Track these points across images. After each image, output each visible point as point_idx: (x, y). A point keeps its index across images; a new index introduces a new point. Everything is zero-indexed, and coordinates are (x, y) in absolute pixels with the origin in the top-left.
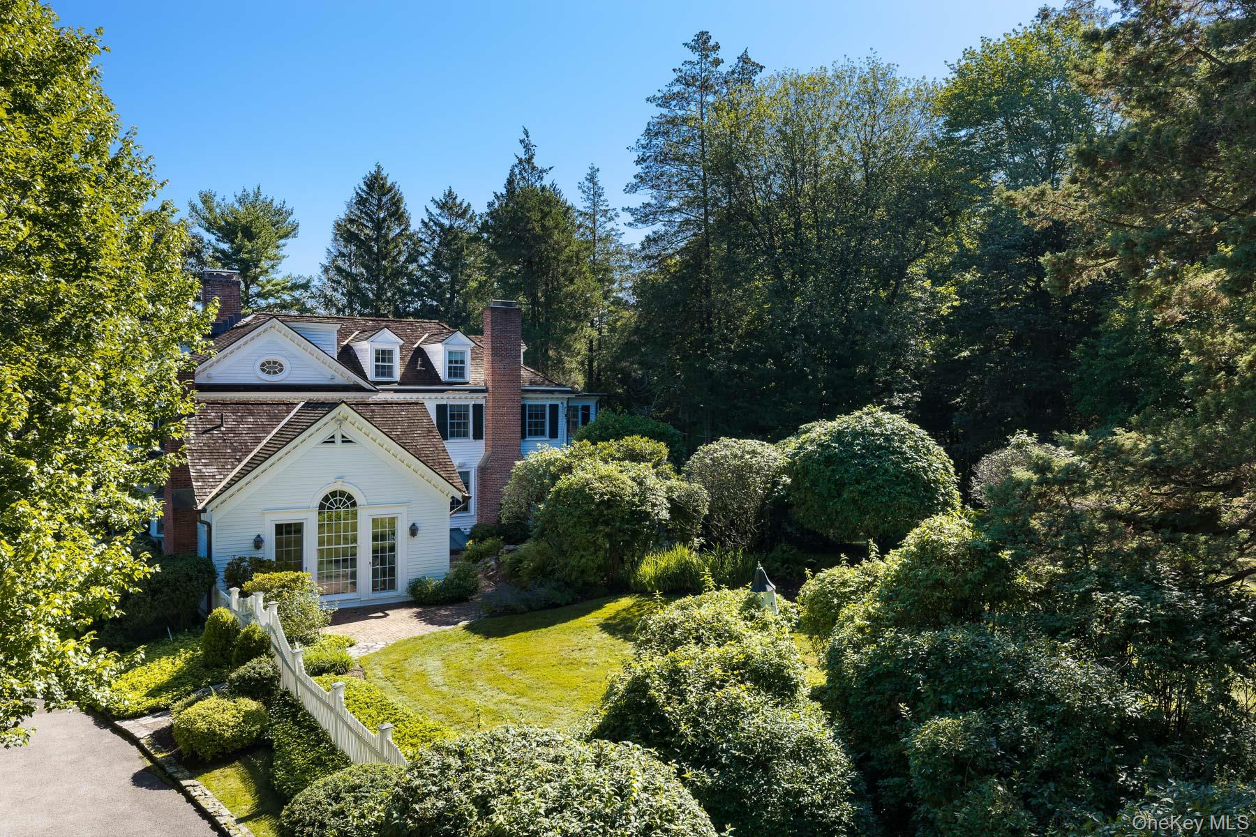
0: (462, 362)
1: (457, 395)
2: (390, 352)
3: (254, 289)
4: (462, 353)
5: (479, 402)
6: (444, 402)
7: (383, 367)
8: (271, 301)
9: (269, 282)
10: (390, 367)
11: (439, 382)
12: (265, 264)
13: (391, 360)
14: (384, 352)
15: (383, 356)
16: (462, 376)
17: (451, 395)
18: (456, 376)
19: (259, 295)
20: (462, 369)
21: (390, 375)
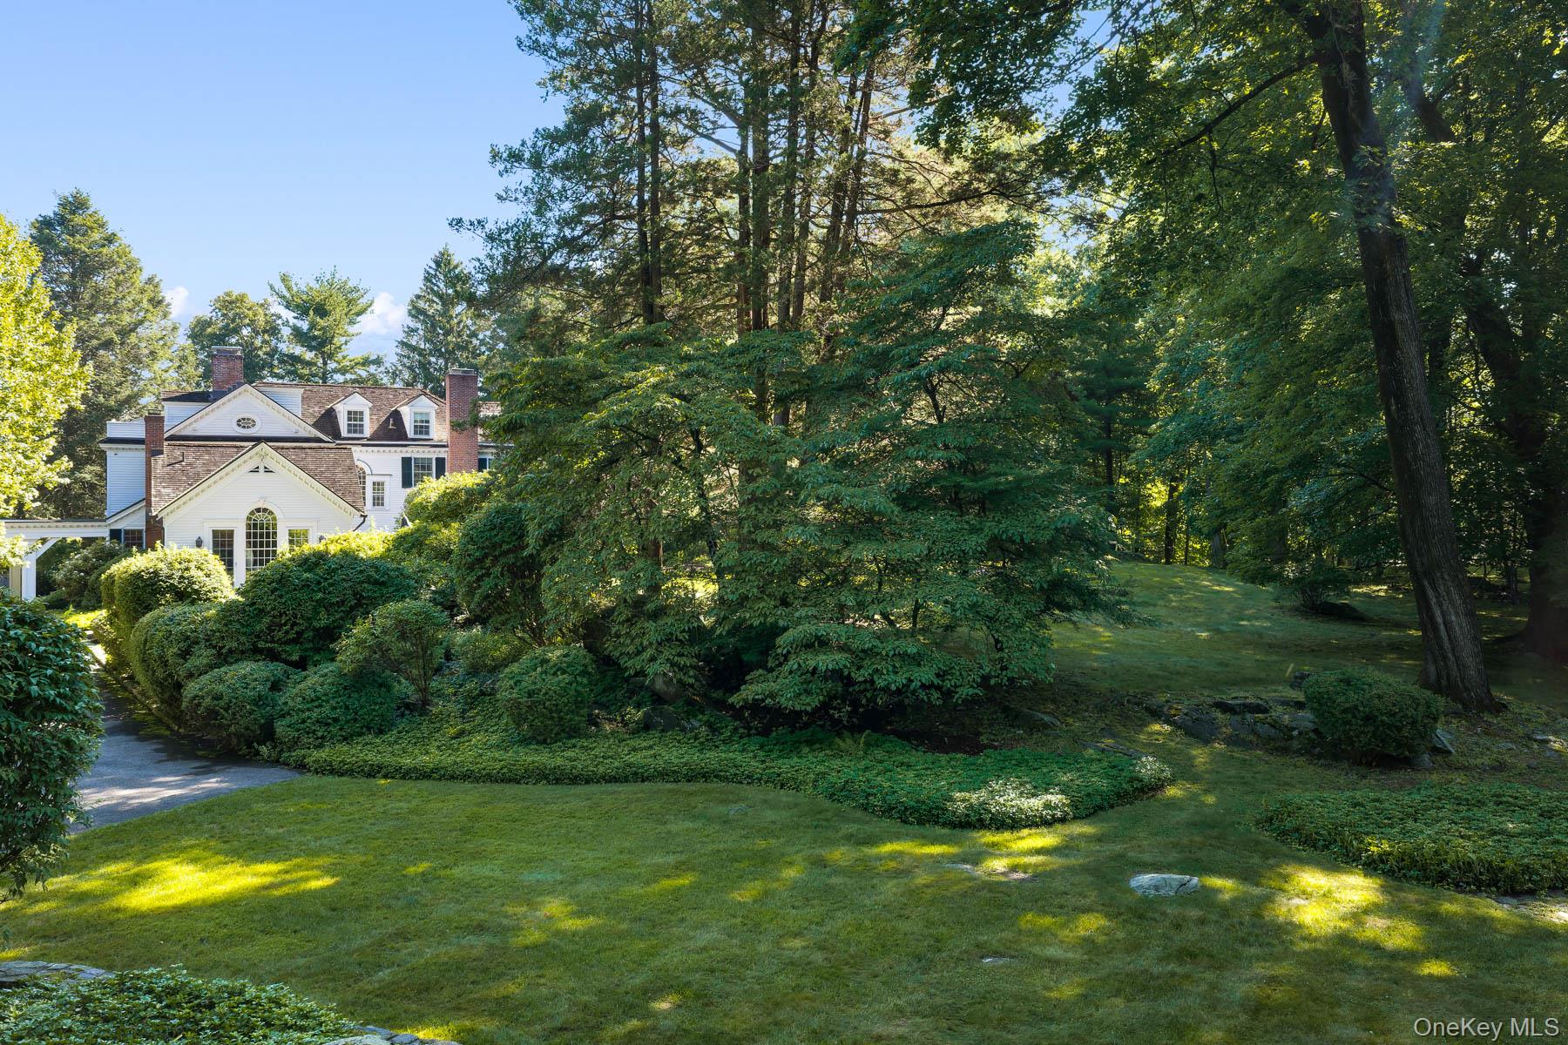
0: (427, 422)
1: (421, 449)
2: (361, 413)
3: (332, 365)
4: (427, 414)
5: (441, 456)
6: (408, 455)
7: (355, 425)
8: (348, 376)
9: (344, 358)
10: (362, 426)
11: (406, 438)
12: (338, 341)
13: (361, 420)
14: (355, 413)
15: (355, 416)
16: (427, 433)
17: (416, 449)
18: (421, 433)
19: (335, 371)
20: (427, 427)
21: (362, 432)
